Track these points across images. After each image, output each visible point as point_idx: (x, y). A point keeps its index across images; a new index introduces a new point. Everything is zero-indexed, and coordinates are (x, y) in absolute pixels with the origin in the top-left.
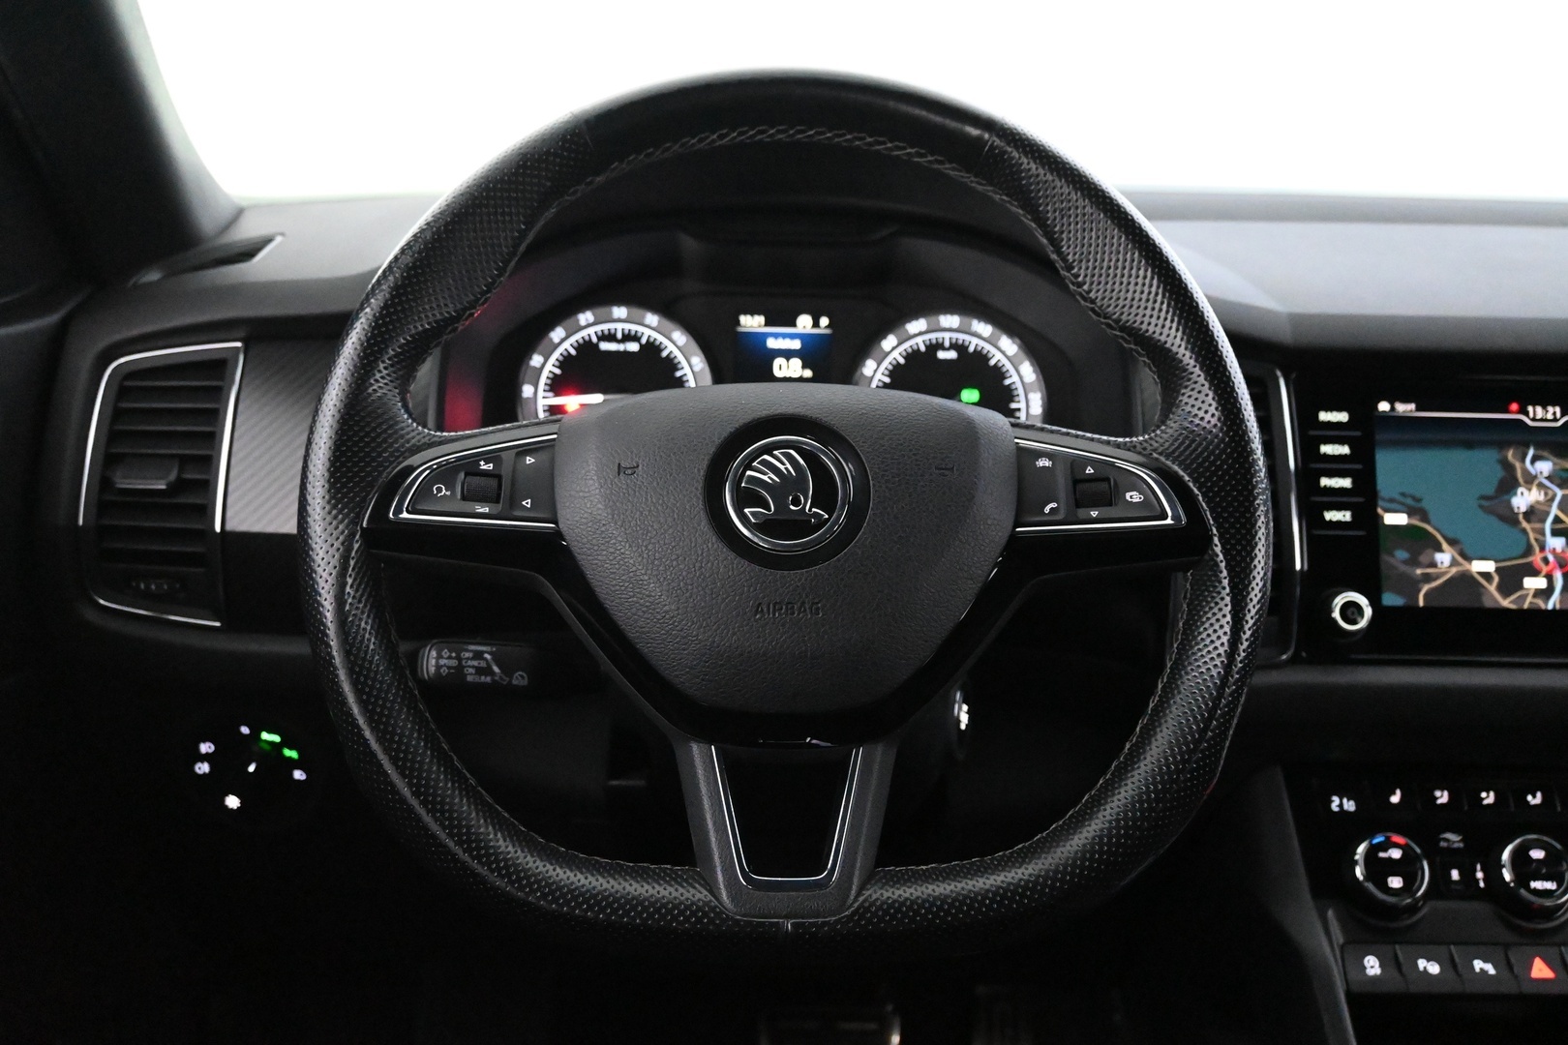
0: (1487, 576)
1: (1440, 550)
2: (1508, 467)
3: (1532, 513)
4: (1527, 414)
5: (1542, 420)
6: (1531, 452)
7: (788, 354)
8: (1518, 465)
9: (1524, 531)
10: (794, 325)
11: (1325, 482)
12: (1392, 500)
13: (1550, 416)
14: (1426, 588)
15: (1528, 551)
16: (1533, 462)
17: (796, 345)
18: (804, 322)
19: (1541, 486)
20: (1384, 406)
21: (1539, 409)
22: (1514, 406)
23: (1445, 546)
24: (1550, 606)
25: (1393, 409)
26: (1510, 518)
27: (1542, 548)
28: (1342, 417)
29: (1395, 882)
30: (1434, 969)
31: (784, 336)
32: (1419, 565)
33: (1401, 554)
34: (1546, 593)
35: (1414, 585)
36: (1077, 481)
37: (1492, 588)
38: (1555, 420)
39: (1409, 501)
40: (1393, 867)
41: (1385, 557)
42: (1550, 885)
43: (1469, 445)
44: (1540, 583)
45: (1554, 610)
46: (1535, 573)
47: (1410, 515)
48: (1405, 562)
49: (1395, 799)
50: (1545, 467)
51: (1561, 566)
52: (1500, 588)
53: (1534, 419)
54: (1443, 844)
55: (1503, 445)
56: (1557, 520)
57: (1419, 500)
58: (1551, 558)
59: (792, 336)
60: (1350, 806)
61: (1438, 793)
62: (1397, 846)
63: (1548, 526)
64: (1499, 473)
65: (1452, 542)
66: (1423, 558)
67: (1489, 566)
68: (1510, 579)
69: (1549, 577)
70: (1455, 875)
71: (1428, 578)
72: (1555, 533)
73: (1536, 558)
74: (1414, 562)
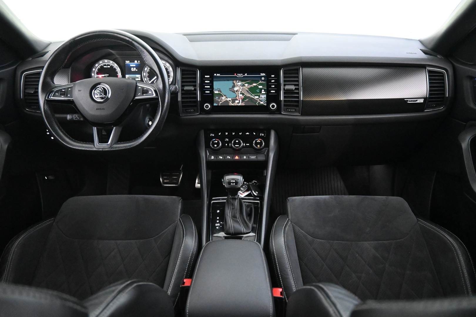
0: (230, 101)
1: (223, 97)
2: (234, 84)
3: (237, 91)
4: (237, 75)
5: (240, 76)
6: (238, 81)
7: (133, 67)
8: (235, 83)
9: (236, 94)
10: (134, 62)
11: (206, 87)
12: (216, 89)
13: (241, 75)
14: (221, 103)
15: (236, 97)
16: (238, 83)
17: (135, 65)
18: (136, 61)
19: (239, 86)
20: (215, 75)
21: (239, 74)
22: (235, 74)
23: (224, 96)
24: (239, 105)
25: (216, 75)
26: (234, 92)
27: (238, 96)
28: (208, 76)
29: (216, 146)
30: (221, 158)
31: (133, 64)
32: (220, 99)
33: (217, 98)
34: (239, 103)
35: (219, 102)
36: (143, 90)
37: (231, 102)
38: (242, 76)
39: (218, 89)
40: (216, 144)
41: (214, 98)
42: (238, 146)
43: (228, 80)
44: (238, 101)
45: (240, 105)
46: (237, 100)
47: (218, 91)
48: (218, 99)
49: (220, 134)
50: (240, 83)
51: (241, 99)
52: (232, 102)
53: (238, 76)
54: (225, 140)
55: (233, 80)
56: (241, 92)
57: (220, 89)
58: (240, 98)
59: (134, 64)
60: (213, 135)
61: (226, 133)
62: (217, 140)
63: (240, 93)
64: (233, 85)
65: (225, 96)
66: (220, 98)
67: (230, 99)
68: (233, 101)
69: (239, 101)
70: (226, 145)
71: (221, 101)
72: (241, 94)
73: (237, 98)
74: (219, 99)
